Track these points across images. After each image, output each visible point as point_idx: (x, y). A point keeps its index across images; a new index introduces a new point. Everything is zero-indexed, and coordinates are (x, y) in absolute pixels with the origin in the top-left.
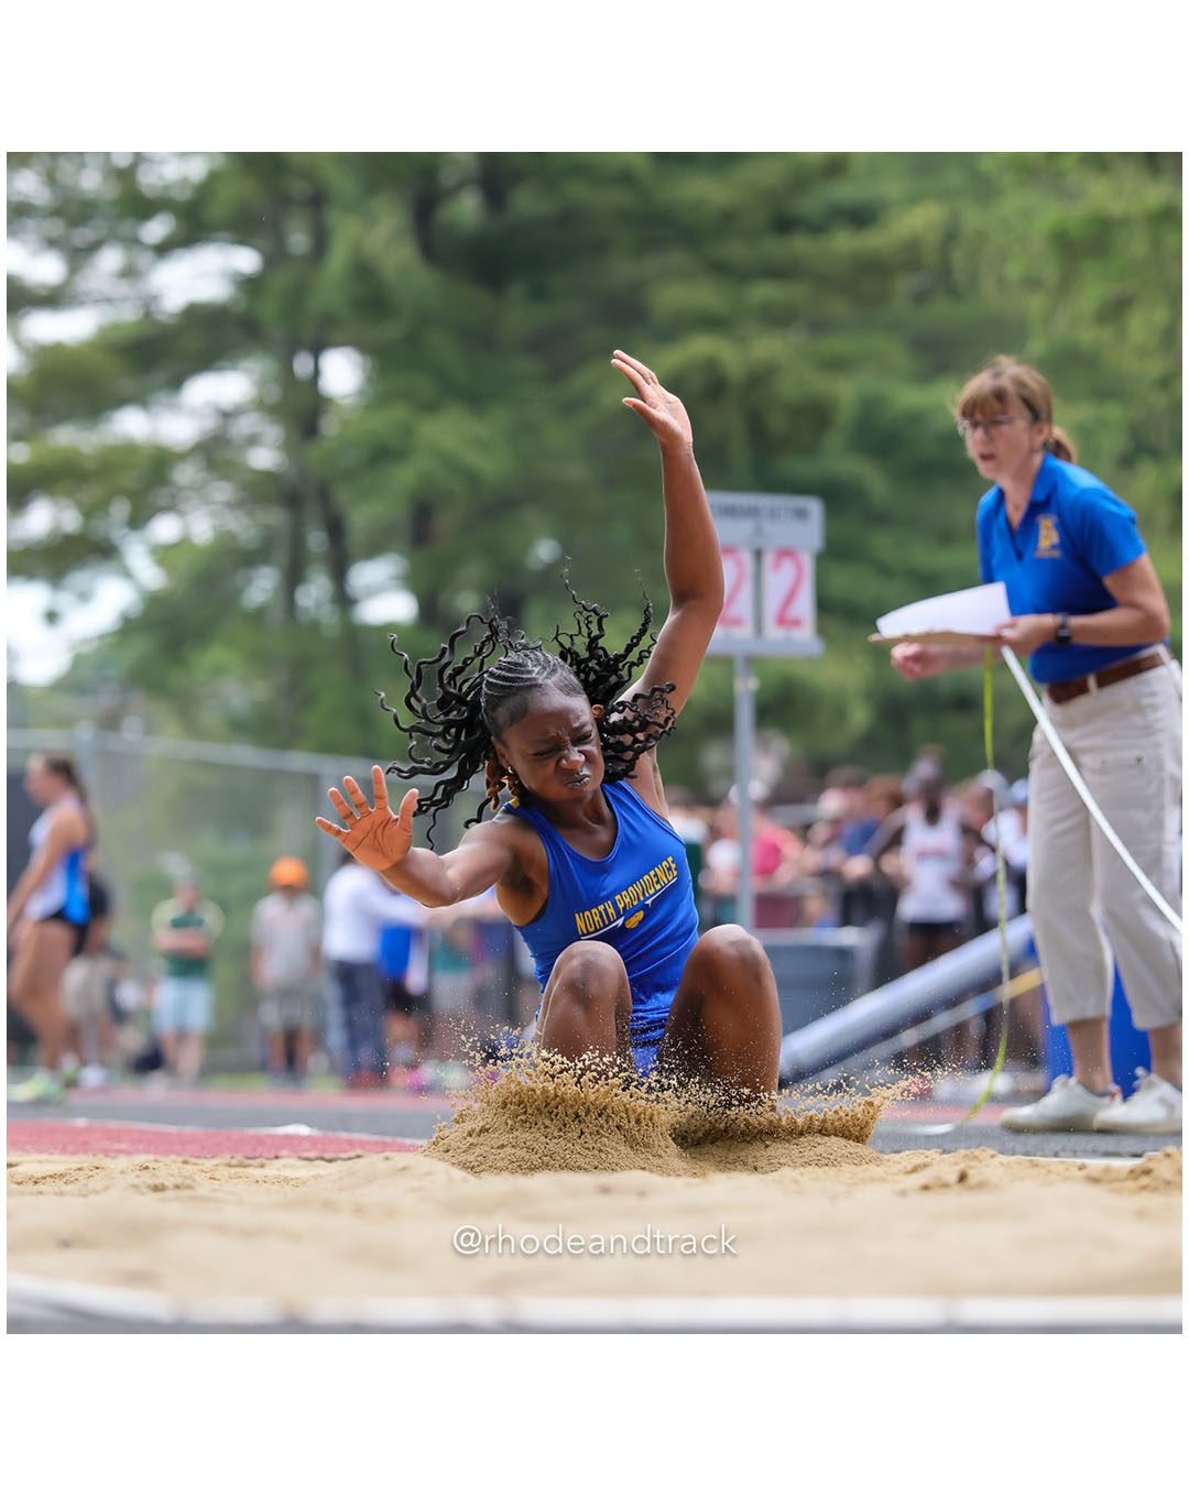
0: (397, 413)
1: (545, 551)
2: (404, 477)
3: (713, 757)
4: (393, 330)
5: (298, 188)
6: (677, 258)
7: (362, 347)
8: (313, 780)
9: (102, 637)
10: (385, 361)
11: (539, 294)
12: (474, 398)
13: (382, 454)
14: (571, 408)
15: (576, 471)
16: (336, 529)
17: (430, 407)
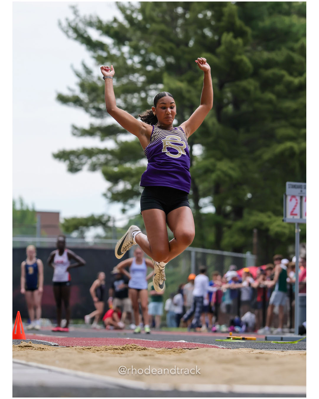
0: (212, 160)
1: (249, 196)
2: (213, 176)
3: (290, 249)
4: (211, 139)
5: (187, 103)
6: (283, 122)
7: (203, 144)
8: (189, 253)
9: (136, 216)
10: (209, 148)
11: (248, 131)
12: (231, 157)
13: (208, 171)
14: (255, 160)
15: (256, 176)
16: (196, 190)
17: (220, 160)
